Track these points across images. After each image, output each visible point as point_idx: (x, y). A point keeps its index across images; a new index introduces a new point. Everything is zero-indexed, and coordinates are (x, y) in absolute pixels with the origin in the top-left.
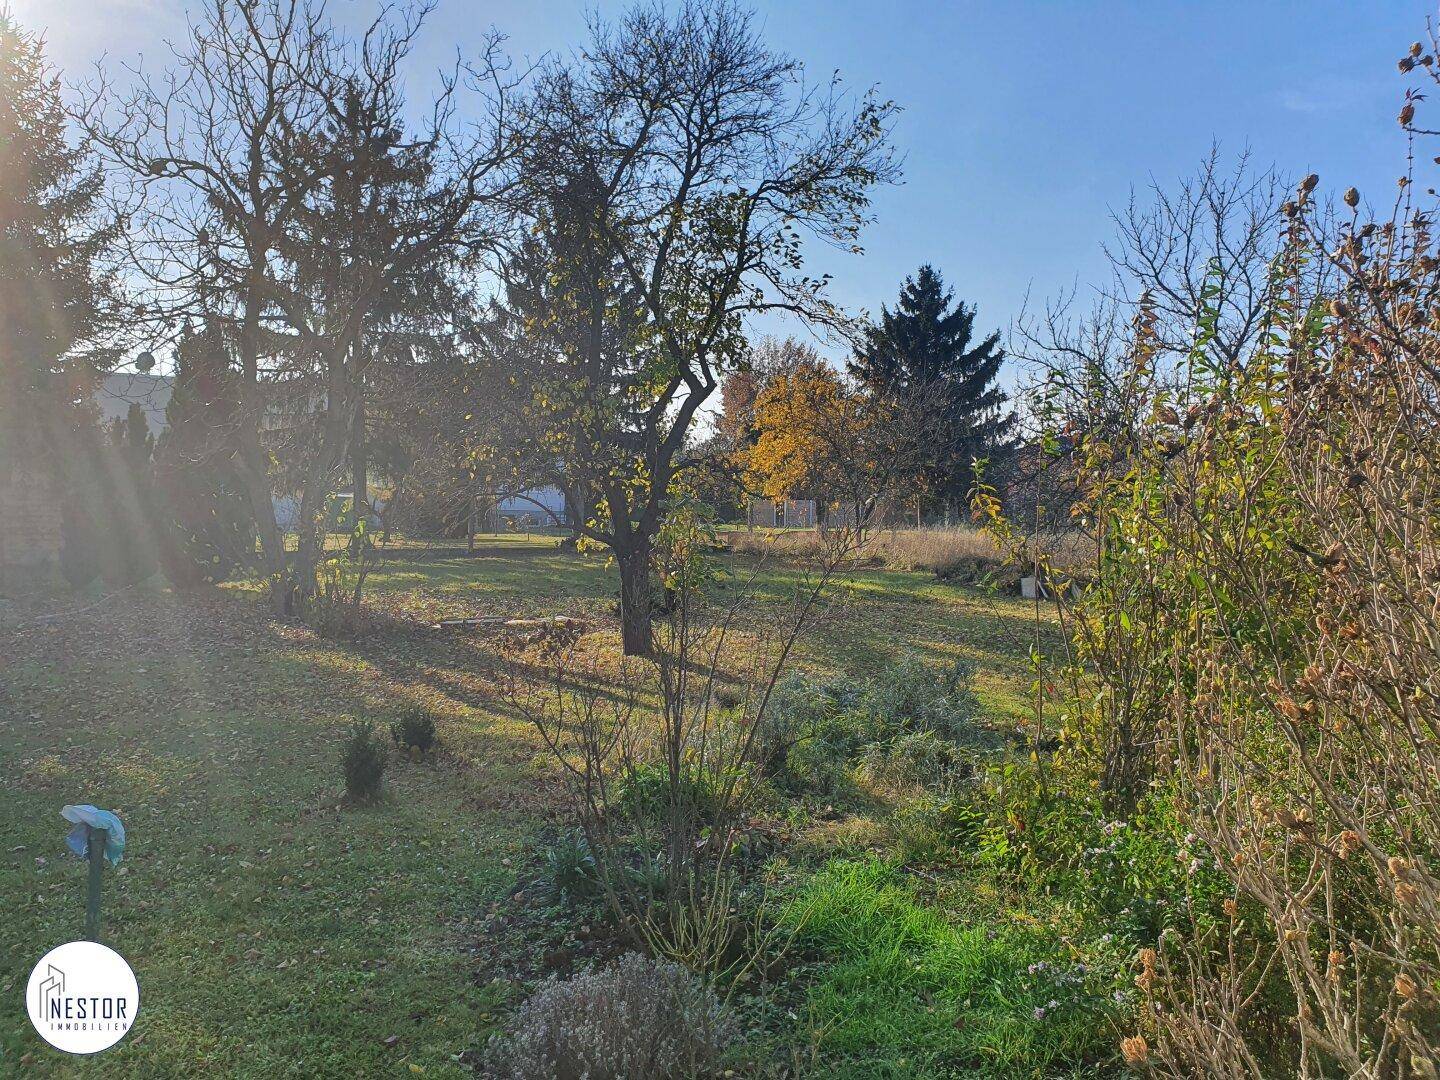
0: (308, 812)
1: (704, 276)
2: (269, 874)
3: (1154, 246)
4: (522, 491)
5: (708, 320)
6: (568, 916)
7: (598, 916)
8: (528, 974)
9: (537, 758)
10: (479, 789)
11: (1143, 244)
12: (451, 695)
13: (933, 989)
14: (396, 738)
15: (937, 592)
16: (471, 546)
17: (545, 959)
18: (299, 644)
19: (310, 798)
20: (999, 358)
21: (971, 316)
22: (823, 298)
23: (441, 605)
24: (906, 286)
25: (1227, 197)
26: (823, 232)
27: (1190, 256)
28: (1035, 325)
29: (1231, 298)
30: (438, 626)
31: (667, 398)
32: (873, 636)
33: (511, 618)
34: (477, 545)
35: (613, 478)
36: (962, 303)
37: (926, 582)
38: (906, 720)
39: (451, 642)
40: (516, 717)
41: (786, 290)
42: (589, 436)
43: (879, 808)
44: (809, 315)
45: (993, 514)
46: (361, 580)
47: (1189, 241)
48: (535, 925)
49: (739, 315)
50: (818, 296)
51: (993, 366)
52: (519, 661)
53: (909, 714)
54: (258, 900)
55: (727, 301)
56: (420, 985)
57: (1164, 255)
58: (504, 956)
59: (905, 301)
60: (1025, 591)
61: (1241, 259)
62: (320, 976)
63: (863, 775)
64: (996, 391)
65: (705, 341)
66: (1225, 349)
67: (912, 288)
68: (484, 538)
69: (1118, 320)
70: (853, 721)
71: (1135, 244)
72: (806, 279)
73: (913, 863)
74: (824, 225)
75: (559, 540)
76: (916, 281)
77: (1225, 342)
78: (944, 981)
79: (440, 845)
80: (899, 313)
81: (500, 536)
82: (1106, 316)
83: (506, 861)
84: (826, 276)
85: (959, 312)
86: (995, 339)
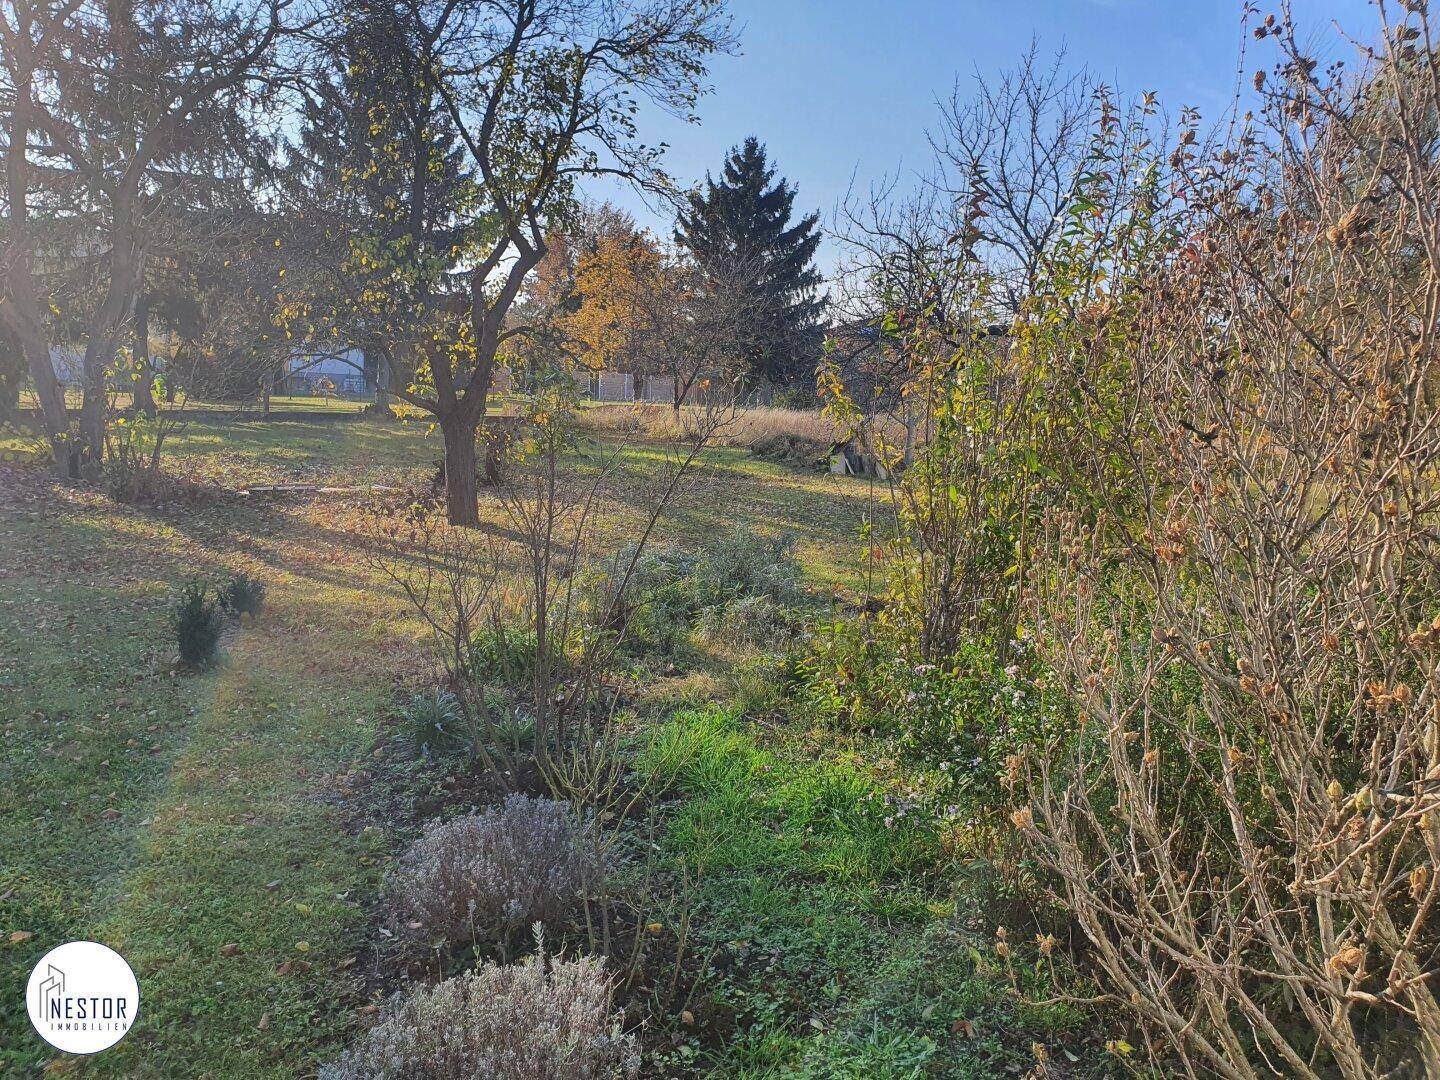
0: (140, 678)
1: (536, 134)
2: (111, 737)
3: (974, 137)
4: (340, 352)
5: (540, 182)
6: (433, 769)
7: (462, 768)
8: (400, 822)
9: (375, 624)
10: (320, 654)
11: (964, 133)
12: (270, 562)
13: (779, 820)
14: (224, 604)
15: (752, 468)
16: (267, 408)
17: (415, 809)
18: (91, 509)
19: (140, 664)
20: (816, 238)
21: (792, 195)
22: (657, 167)
23: (243, 469)
24: (731, 156)
25: (1043, 93)
26: (661, 98)
27: (1007, 149)
28: (859, 207)
29: (1041, 192)
30: (246, 493)
31: (494, 260)
32: (696, 508)
33: (323, 486)
34: (274, 409)
35: (437, 342)
36: (784, 180)
37: (741, 458)
38: (739, 586)
39: (261, 509)
40: (345, 584)
41: (623, 156)
42: (412, 297)
43: (716, 665)
44: (642, 183)
45: (837, 391)
46: (160, 442)
47: (1006, 133)
48: (400, 778)
49: (571, 177)
50: (653, 165)
51: (811, 245)
52: (338, 530)
53: (742, 580)
54: (106, 762)
55: (560, 162)
56: (294, 835)
57: (983, 146)
58: (373, 807)
59: (729, 171)
60: (834, 467)
61: (1052, 155)
62: (188, 831)
63: (700, 636)
64: (813, 271)
65: (535, 203)
66: (1033, 242)
67: (736, 159)
68: (279, 401)
69: (936, 207)
70: (689, 586)
71: (957, 132)
72: (642, 147)
73: (752, 711)
74: (661, 91)
75: (363, 405)
76: (741, 152)
77: (1033, 234)
78: (788, 812)
79: (289, 707)
80: (722, 183)
81: (295, 400)
82: (924, 202)
83: (359, 721)
84: (663, 144)
85: (781, 188)
86: (814, 219)
